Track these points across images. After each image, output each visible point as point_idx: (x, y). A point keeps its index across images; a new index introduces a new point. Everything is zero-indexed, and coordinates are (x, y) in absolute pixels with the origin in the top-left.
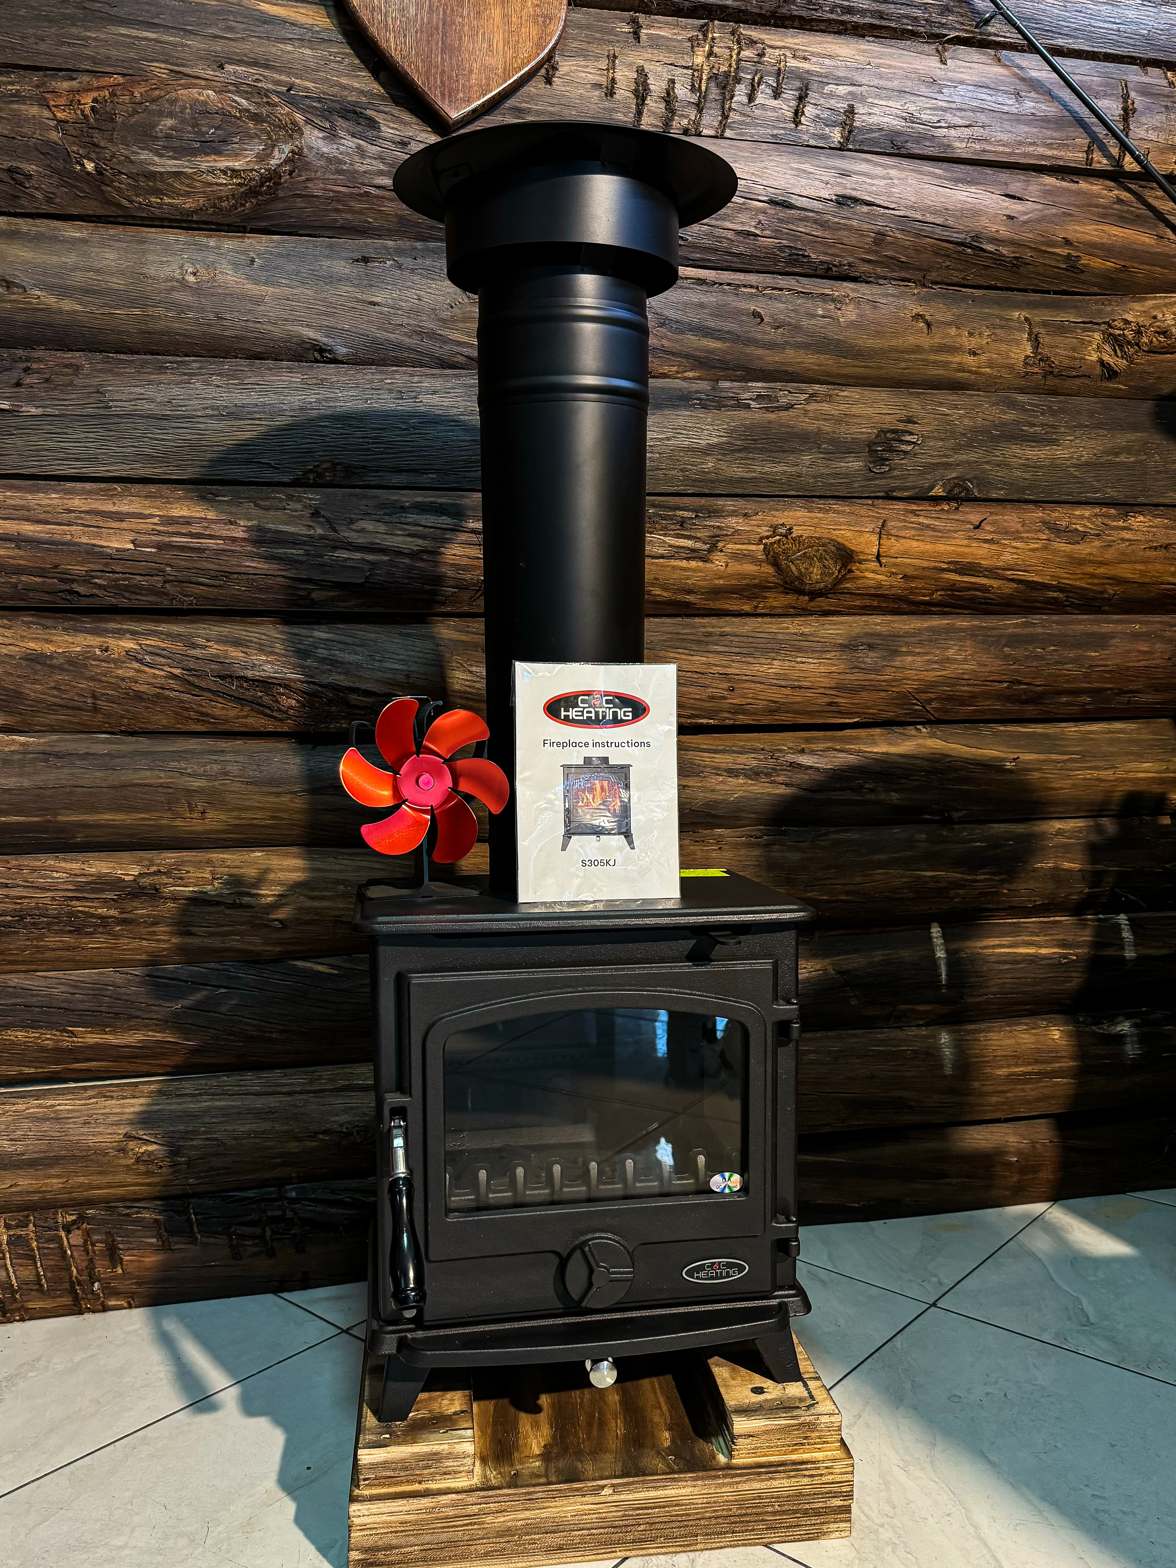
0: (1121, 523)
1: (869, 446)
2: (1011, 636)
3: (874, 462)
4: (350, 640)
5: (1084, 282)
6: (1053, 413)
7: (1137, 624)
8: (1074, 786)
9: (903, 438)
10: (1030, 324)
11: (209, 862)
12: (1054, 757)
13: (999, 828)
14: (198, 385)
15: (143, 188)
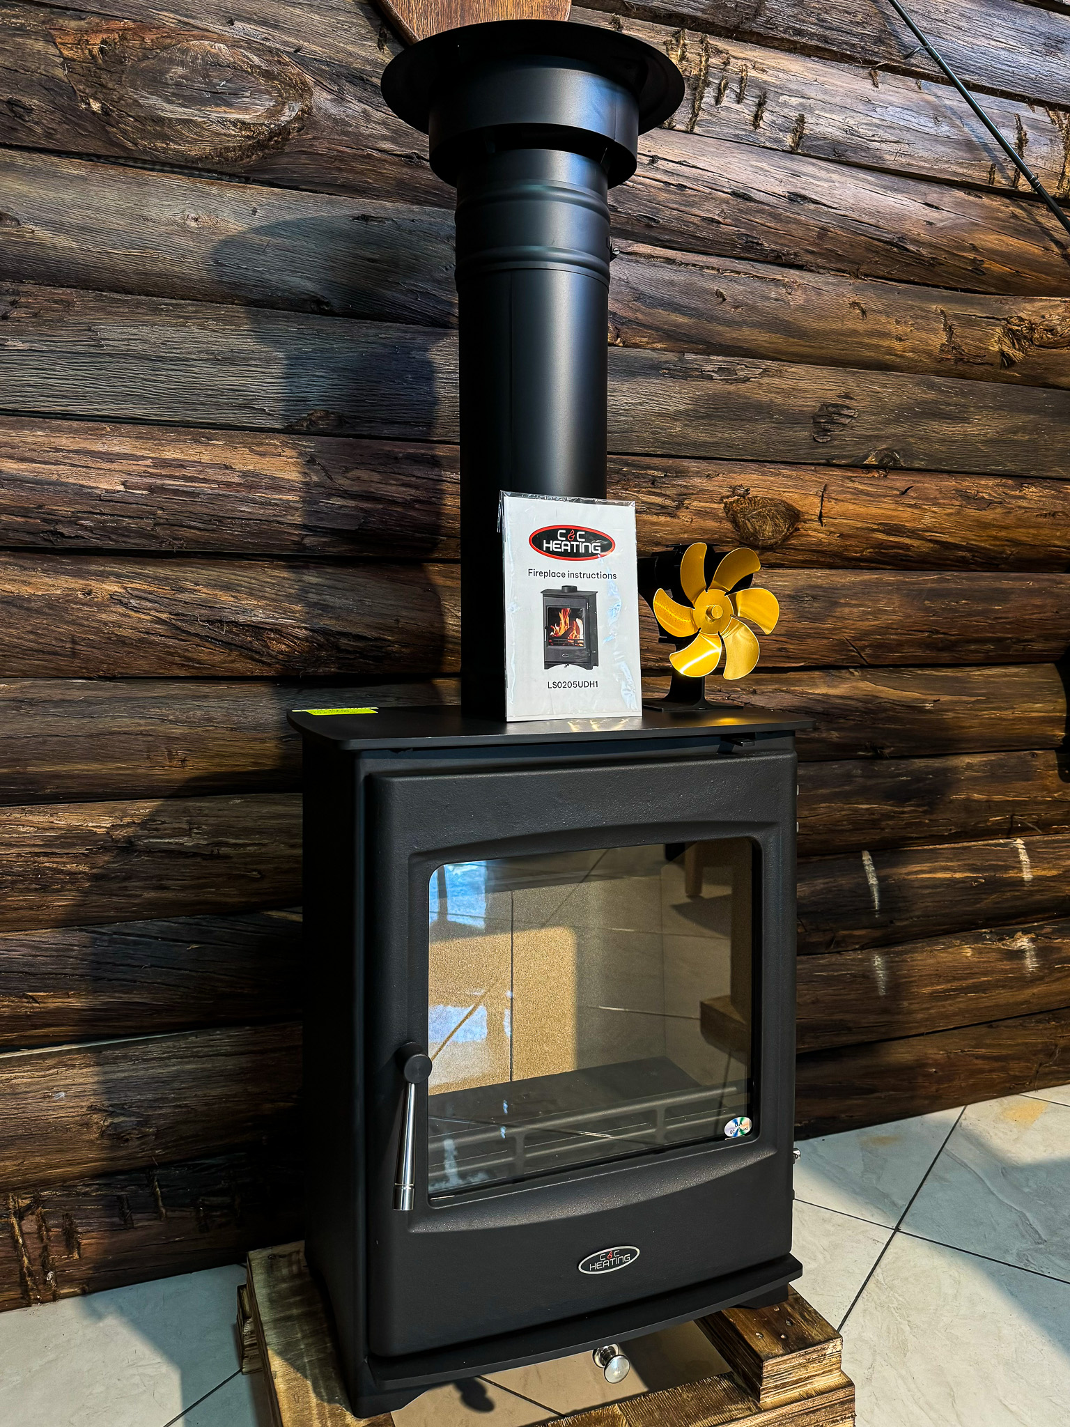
0: (1017, 493)
1: (813, 418)
2: (931, 590)
3: (818, 432)
5: (983, 283)
6: (964, 394)
7: (1031, 581)
8: (981, 725)
9: (842, 412)
10: (945, 317)
11: (187, 811)
12: (964, 698)
13: (920, 763)
14: (195, 329)
15: (150, 132)
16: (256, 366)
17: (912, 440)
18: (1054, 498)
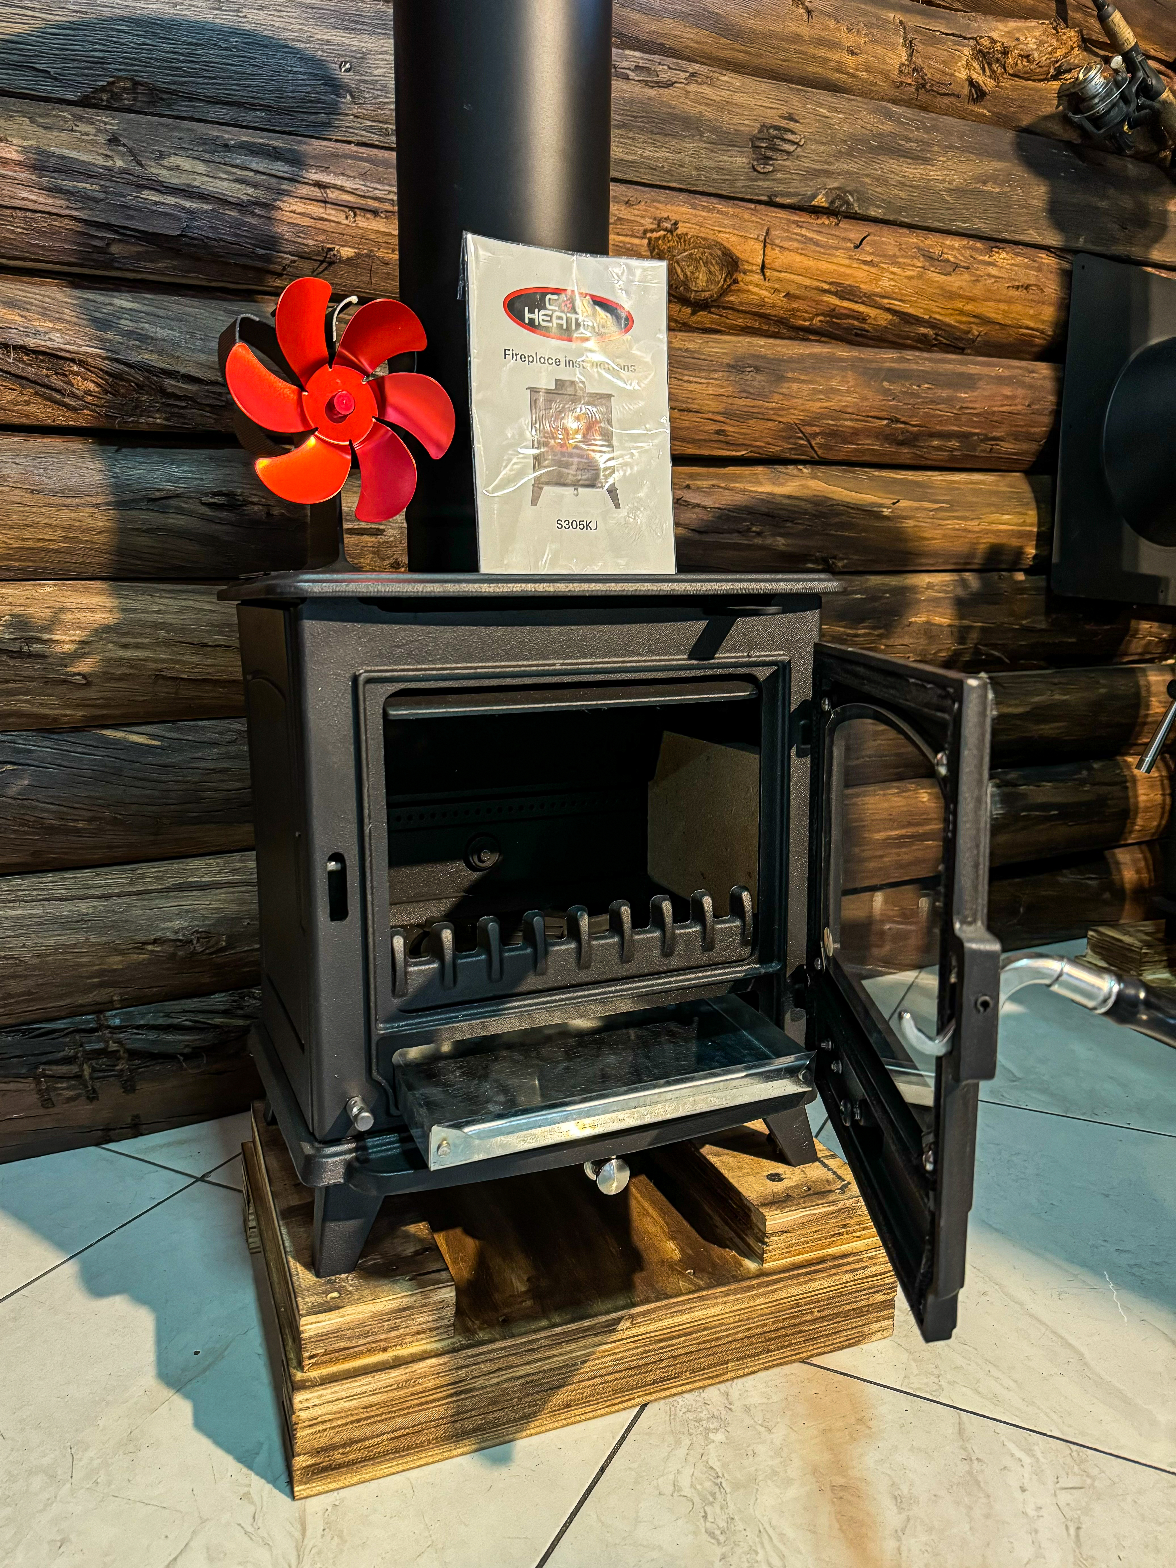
0: (986, 258)
1: (752, 140)
2: (889, 370)
3: (757, 160)
6: (927, 130)
7: (1001, 368)
8: (944, 536)
9: (786, 137)
10: (905, 29)
12: (926, 505)
13: (875, 580)
16: (34, 10)
17: (868, 180)
18: (1027, 267)
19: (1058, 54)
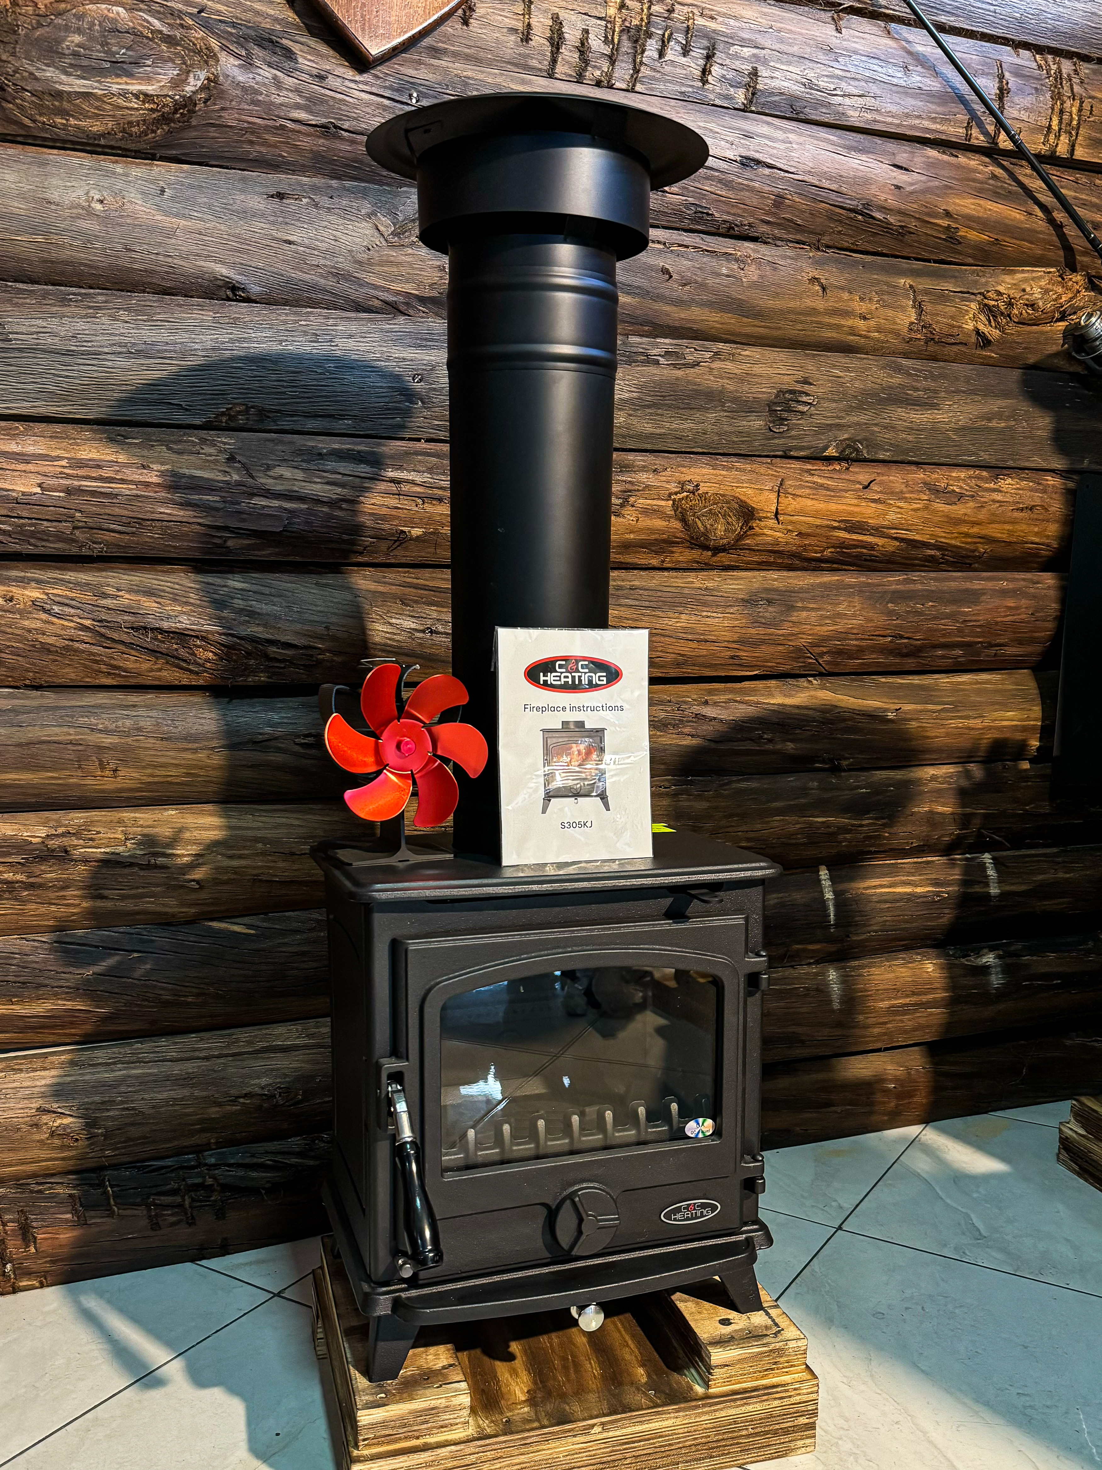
0: (992, 485)
1: (769, 405)
2: (896, 592)
3: (773, 422)
4: (267, 591)
5: (960, 253)
6: (934, 378)
7: (1005, 581)
8: (947, 734)
9: (800, 399)
10: (914, 292)
11: (120, 822)
12: (930, 707)
13: (880, 775)
14: (104, 320)
15: (48, 107)
16: (171, 358)
17: (876, 429)
18: (1031, 490)
19: (1064, 299)
